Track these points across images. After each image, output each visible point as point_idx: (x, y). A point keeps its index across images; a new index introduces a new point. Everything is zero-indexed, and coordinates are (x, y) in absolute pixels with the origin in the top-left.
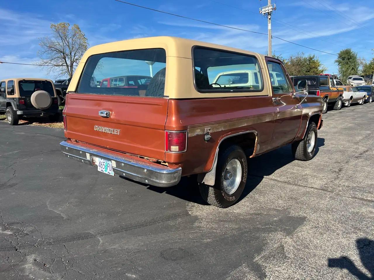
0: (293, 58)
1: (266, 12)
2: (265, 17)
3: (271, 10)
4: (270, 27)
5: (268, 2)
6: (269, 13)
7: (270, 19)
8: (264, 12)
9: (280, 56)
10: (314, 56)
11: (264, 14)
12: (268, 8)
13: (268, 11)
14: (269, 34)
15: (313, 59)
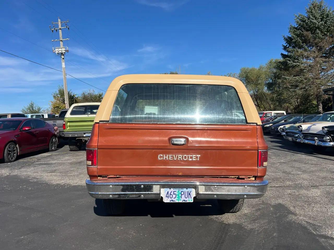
0: (85, 94)
1: (59, 52)
2: (59, 56)
3: (64, 51)
4: (63, 65)
5: (61, 44)
6: (62, 53)
7: (63, 59)
8: (58, 52)
9: (70, 91)
10: (102, 93)
11: (57, 53)
12: (61, 49)
13: (61, 52)
14: (63, 71)
15: (102, 96)
